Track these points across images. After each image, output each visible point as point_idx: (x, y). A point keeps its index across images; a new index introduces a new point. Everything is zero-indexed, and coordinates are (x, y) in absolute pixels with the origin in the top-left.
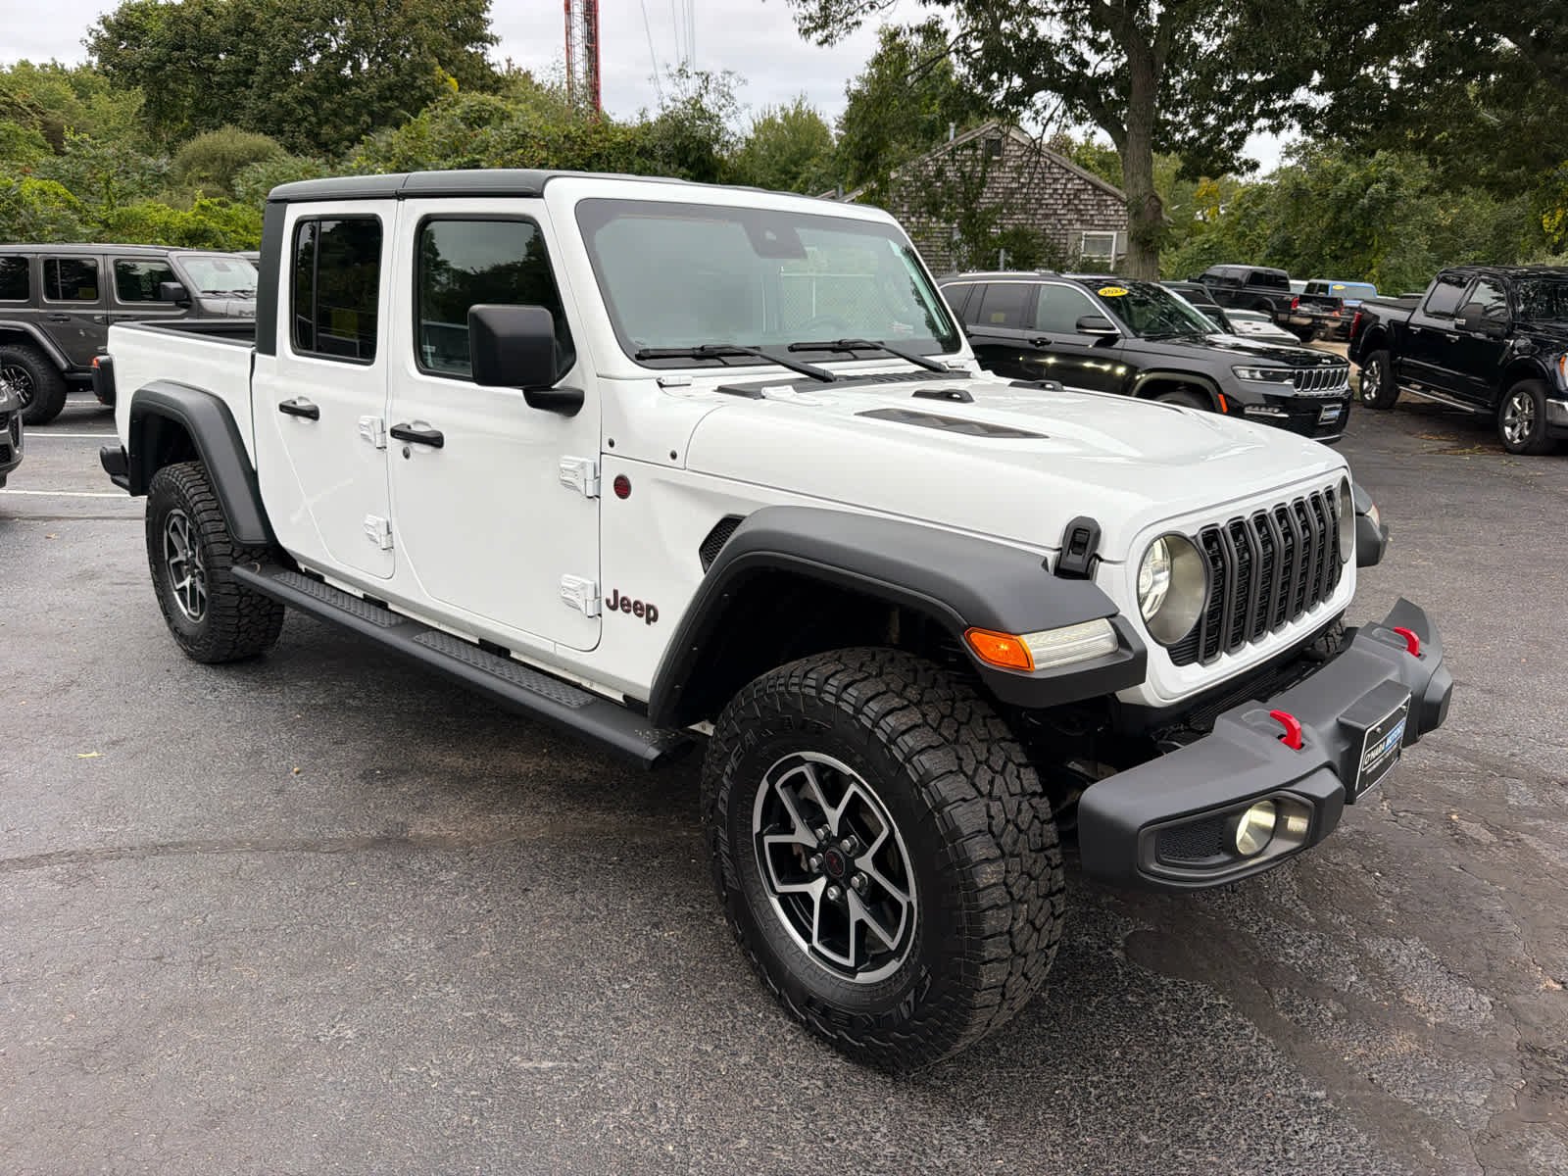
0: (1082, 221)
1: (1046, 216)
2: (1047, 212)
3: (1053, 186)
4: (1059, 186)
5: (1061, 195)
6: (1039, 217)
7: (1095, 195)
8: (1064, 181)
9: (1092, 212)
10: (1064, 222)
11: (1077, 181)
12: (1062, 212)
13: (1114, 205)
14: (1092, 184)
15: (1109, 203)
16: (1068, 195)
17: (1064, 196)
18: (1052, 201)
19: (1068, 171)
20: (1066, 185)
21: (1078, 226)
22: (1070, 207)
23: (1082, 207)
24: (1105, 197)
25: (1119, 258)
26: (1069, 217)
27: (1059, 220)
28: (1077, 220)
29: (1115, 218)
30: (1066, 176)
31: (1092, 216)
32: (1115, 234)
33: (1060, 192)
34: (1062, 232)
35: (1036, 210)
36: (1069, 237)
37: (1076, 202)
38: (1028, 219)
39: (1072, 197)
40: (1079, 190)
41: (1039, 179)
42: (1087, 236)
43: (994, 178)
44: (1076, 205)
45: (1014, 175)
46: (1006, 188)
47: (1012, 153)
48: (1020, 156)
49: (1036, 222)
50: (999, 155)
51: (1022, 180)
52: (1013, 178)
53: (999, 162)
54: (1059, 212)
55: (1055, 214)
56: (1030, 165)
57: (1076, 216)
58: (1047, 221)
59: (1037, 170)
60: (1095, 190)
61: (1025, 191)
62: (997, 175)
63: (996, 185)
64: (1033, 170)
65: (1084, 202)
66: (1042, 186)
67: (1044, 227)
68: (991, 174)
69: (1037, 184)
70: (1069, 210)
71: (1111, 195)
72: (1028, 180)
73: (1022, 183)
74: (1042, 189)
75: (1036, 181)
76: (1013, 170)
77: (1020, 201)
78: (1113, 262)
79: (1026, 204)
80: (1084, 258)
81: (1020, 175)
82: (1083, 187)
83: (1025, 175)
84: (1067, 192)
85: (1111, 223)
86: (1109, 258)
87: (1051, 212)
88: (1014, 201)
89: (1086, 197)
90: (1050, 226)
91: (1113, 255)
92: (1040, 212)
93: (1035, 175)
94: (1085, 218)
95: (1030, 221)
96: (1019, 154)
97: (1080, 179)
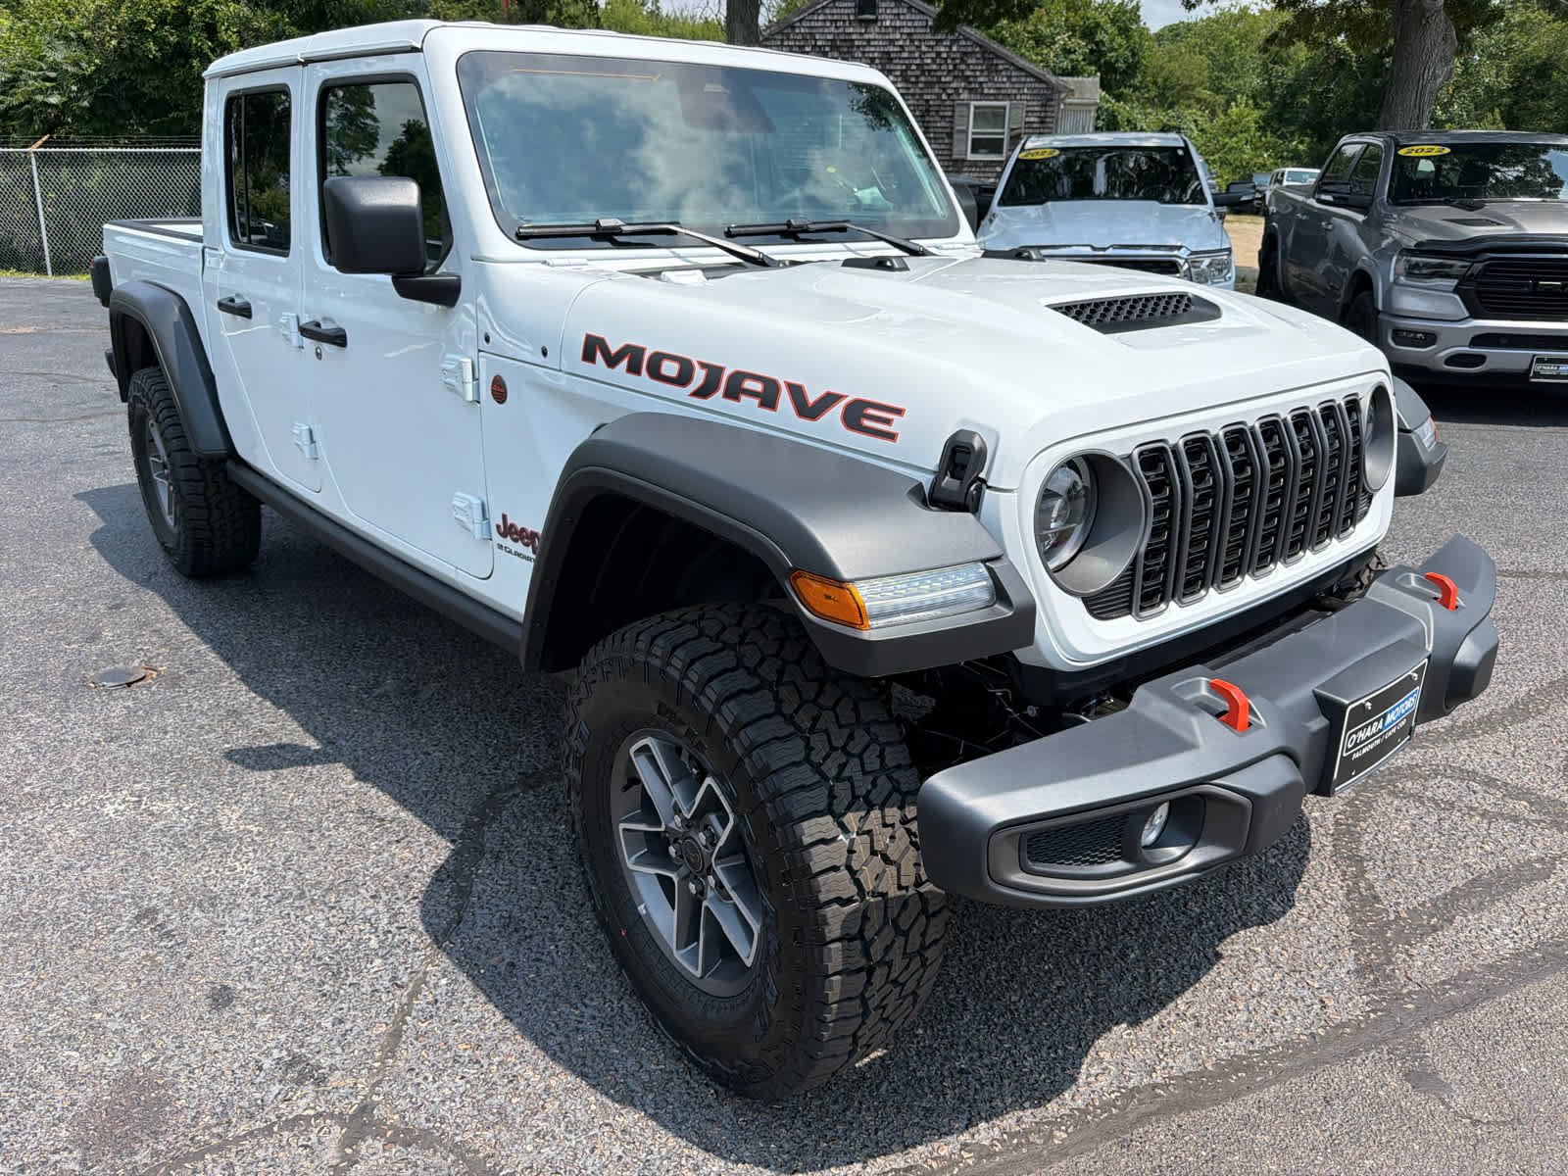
0: (971, 90)
1: (930, 85)
2: (930, 79)
3: (936, 49)
4: (942, 49)
5: (946, 59)
6: (921, 85)
7: (985, 59)
8: (948, 43)
9: (982, 79)
10: (950, 91)
11: (963, 43)
12: (948, 79)
13: (1006, 70)
14: (981, 47)
15: (1001, 67)
16: (953, 59)
17: (949, 61)
18: (934, 67)
20: (950, 47)
21: (965, 96)
22: (956, 73)
23: (968, 73)
24: (995, 61)
25: (1014, 133)
26: (954, 85)
27: (944, 89)
28: (964, 88)
29: (1008, 85)
31: (981, 83)
32: (1007, 103)
33: (944, 55)
34: (948, 103)
35: (917, 77)
36: (957, 109)
37: (963, 67)
38: (908, 89)
39: (958, 61)
40: (965, 53)
41: (920, 40)
42: (976, 107)
43: (869, 40)
44: (962, 71)
45: (891, 37)
46: (884, 52)
47: (888, 11)
48: (898, 14)
49: (918, 91)
50: (874, 13)
51: (901, 43)
52: (890, 40)
53: (875, 21)
54: (943, 79)
55: (940, 82)
56: (910, 24)
57: (963, 85)
58: (930, 91)
59: (918, 31)
60: (984, 53)
61: (905, 55)
62: (872, 37)
63: (872, 49)
64: (913, 30)
65: (971, 67)
66: (924, 48)
67: (926, 97)
68: (866, 37)
69: (918, 47)
70: (955, 77)
71: (1002, 58)
72: (908, 43)
73: (901, 47)
74: (925, 53)
75: (916, 43)
76: (890, 30)
77: (899, 67)
78: (1006, 138)
79: (906, 71)
80: (973, 133)
81: (898, 36)
82: (970, 49)
83: (904, 37)
84: (952, 55)
85: (1003, 92)
86: (1003, 134)
87: (935, 79)
88: (892, 67)
89: (974, 61)
90: (934, 97)
91: (1006, 130)
92: (923, 79)
93: (915, 37)
94: (973, 86)
95: (912, 91)
96: (895, 11)
97: (966, 39)
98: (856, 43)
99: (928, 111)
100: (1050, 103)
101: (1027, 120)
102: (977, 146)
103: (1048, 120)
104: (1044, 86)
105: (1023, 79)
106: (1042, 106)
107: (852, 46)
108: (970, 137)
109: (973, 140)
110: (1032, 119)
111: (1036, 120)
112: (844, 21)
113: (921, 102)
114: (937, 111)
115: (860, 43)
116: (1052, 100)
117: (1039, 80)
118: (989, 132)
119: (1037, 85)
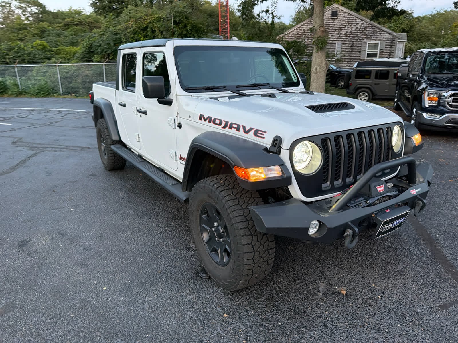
1: (354, 37)
2: (354, 35)
3: (356, 26)
4: (358, 26)
6: (351, 37)
7: (372, 28)
8: (360, 24)
9: (371, 35)
10: (360, 39)
11: (365, 24)
12: (360, 35)
13: (379, 31)
15: (378, 31)
17: (361, 30)
18: (356, 32)
19: (362, 20)
20: (361, 25)
21: (365, 40)
23: (367, 33)
24: (376, 29)
25: (381, 51)
26: (362, 37)
28: (365, 38)
29: (380, 36)
30: (362, 22)
31: (371, 36)
32: (379, 42)
33: (359, 28)
34: (360, 42)
35: (350, 35)
36: (363, 44)
37: (365, 31)
38: (347, 38)
39: (363, 30)
40: (366, 27)
41: (351, 24)
42: (369, 43)
43: (335, 24)
44: (365, 32)
45: (342, 23)
46: (339, 28)
47: (341, 15)
48: (344, 16)
49: (350, 39)
50: (337, 16)
51: (345, 25)
52: (342, 24)
53: (337, 19)
54: (358, 35)
55: (357, 36)
56: (348, 19)
57: (365, 36)
58: (354, 39)
59: (351, 21)
60: (372, 27)
61: (346, 28)
62: (336, 23)
63: (336, 27)
64: (349, 21)
65: (368, 31)
66: (352, 26)
67: (353, 41)
68: (334, 23)
69: (350, 26)
70: (362, 34)
71: (378, 28)
72: (347, 25)
73: (345, 26)
74: (352, 27)
75: (350, 25)
76: (342, 21)
77: (344, 32)
78: (378, 52)
79: (346, 33)
80: (368, 51)
81: (344, 23)
82: (368, 26)
83: (346, 23)
84: (362, 28)
85: (378, 38)
86: (377, 51)
87: (355, 35)
88: (342, 32)
89: (369, 29)
90: (355, 41)
91: (379, 50)
92: (352, 35)
93: (350, 23)
94: (368, 37)
95: (348, 39)
96: (344, 15)
97: (367, 23)
98: (331, 25)
99: (353, 45)
100: (394, 41)
101: (386, 47)
102: (369, 55)
103: (393, 46)
104: (392, 36)
105: (385, 34)
106: (391, 42)
107: (329, 27)
108: (367, 52)
109: (368, 53)
110: (387, 46)
111: (389, 47)
112: (327, 19)
113: (351, 42)
114: (356, 45)
115: (332, 25)
116: (395, 40)
117: (390, 34)
118: (372, 51)
119: (390, 36)
